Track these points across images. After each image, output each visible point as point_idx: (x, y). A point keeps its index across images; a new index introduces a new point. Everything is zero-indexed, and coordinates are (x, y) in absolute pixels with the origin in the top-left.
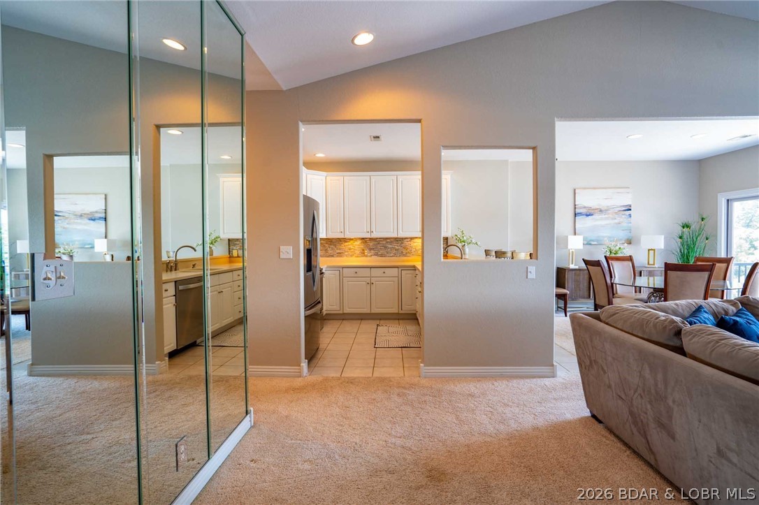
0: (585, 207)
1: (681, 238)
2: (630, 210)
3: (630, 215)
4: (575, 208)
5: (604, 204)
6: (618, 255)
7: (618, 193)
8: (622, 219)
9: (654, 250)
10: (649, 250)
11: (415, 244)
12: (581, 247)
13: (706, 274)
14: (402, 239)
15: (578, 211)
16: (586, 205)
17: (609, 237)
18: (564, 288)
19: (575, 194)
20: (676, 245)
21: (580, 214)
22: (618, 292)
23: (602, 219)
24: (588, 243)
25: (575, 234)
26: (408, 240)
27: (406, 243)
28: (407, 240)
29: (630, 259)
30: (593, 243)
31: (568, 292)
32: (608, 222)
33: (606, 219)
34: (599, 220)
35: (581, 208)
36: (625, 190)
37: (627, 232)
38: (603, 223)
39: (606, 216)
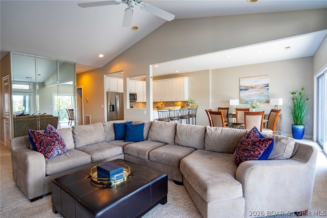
0: (244, 86)
2: (268, 86)
3: (268, 89)
4: (240, 87)
5: (254, 84)
7: (262, 78)
8: (264, 90)
9: (277, 106)
10: (275, 106)
17: (256, 100)
19: (240, 80)
21: (242, 90)
23: (253, 91)
30: (248, 102)
32: (256, 92)
33: (255, 91)
34: (251, 92)
35: (242, 87)
36: (267, 77)
37: (266, 97)
38: (254, 93)
39: (255, 90)
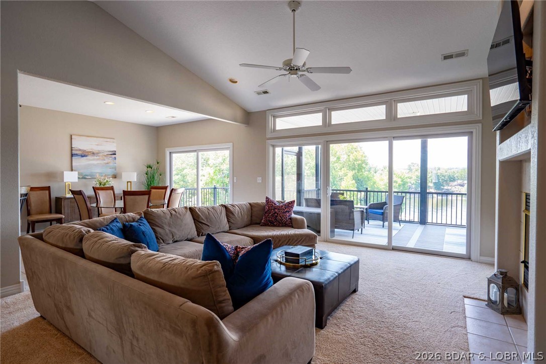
0: (80, 150)
1: (147, 174)
2: (115, 154)
3: (115, 158)
4: (72, 150)
5: (95, 148)
6: (106, 186)
7: (107, 141)
8: (109, 160)
9: (131, 182)
10: (128, 182)
12: (76, 180)
13: (147, 197)
15: (74, 152)
16: (81, 148)
17: (100, 173)
18: (61, 214)
19: (71, 139)
20: (144, 179)
21: (77, 155)
22: (103, 212)
23: (94, 160)
24: (82, 177)
25: (72, 170)
29: (112, 188)
30: (87, 177)
31: (64, 216)
32: (99, 162)
33: (98, 159)
34: (92, 160)
35: (77, 150)
36: (112, 140)
37: (113, 170)
38: (95, 162)
39: (98, 157)
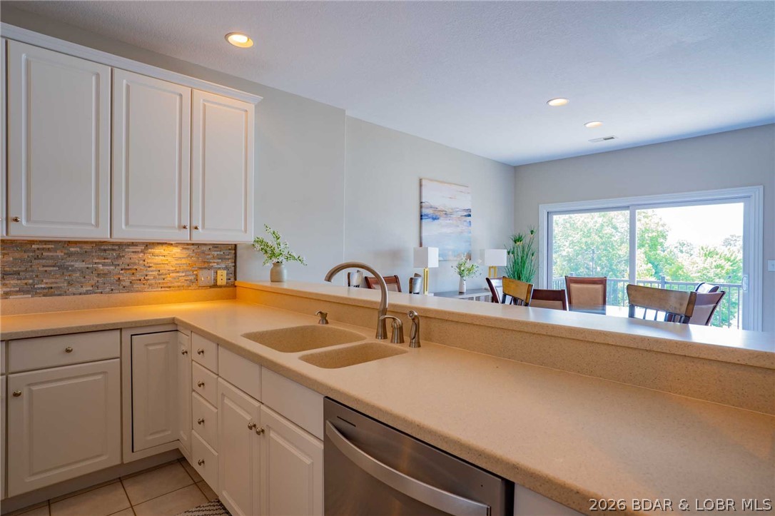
0: (432, 207)
2: (470, 215)
3: (471, 223)
4: (421, 207)
5: (449, 205)
7: (461, 192)
8: (464, 226)
10: (490, 268)
11: (157, 260)
14: (121, 246)
15: (424, 211)
16: (433, 204)
21: (427, 216)
26: (139, 249)
27: (130, 256)
28: (132, 249)
32: (452, 230)
33: (451, 225)
34: (444, 226)
35: (428, 208)
36: (466, 189)
38: (448, 231)
39: (451, 221)
